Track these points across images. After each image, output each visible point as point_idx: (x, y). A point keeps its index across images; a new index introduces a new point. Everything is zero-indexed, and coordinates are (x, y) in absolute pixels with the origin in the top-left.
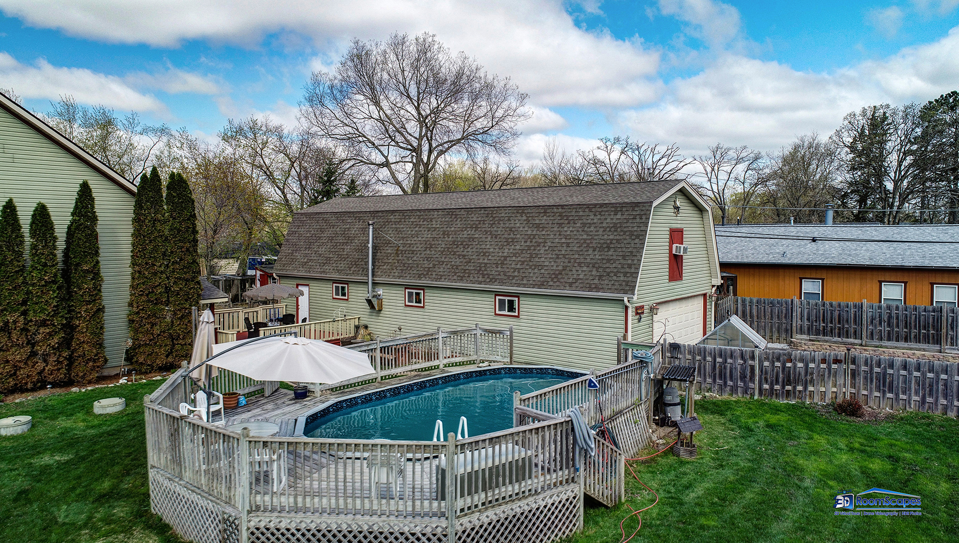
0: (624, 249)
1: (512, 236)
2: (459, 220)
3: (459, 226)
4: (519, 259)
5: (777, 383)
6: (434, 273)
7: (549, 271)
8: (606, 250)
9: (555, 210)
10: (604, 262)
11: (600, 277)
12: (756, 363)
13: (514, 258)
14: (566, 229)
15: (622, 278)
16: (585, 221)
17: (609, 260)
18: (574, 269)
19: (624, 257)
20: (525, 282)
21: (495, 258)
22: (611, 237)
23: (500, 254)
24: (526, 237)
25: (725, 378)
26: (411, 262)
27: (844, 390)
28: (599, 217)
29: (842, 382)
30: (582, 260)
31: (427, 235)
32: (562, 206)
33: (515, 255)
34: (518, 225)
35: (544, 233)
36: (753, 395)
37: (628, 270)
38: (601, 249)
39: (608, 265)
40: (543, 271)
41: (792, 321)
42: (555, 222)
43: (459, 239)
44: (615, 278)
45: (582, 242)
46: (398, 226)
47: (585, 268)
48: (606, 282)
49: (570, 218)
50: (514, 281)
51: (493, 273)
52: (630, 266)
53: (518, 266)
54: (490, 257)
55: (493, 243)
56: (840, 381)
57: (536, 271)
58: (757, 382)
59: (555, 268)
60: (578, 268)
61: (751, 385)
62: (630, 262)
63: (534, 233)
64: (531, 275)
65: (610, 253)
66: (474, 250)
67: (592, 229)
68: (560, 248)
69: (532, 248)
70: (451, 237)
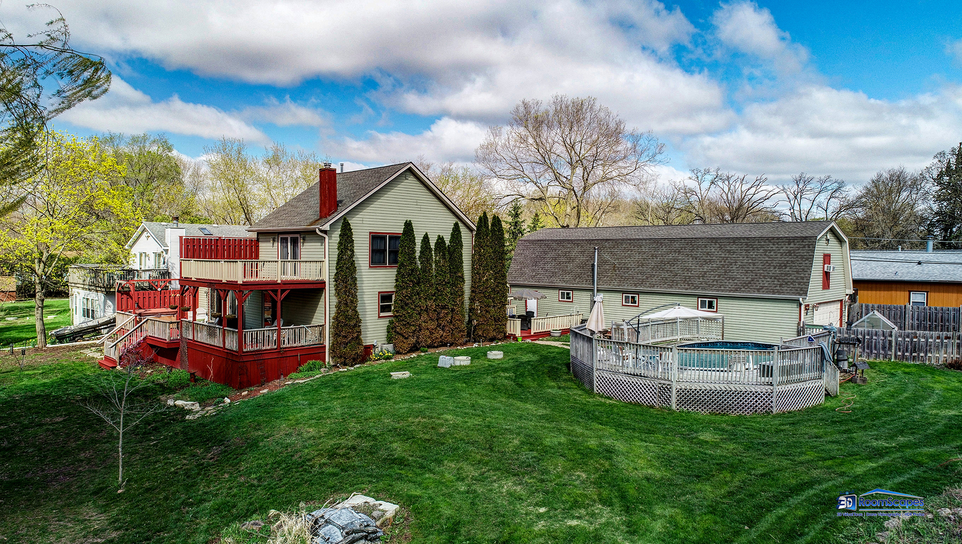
0: (798, 267)
1: (709, 258)
2: (664, 246)
3: (664, 250)
4: (716, 273)
5: (907, 351)
6: (648, 283)
7: (741, 282)
8: (784, 267)
9: (742, 241)
10: (783, 275)
11: (781, 285)
12: (893, 339)
13: (712, 273)
14: (751, 253)
15: (797, 286)
16: (766, 248)
17: (786, 275)
18: (760, 280)
19: (797, 272)
20: (722, 289)
21: (697, 273)
22: (787, 259)
23: (701, 270)
24: (721, 259)
25: (871, 349)
26: (627, 275)
27: (952, 356)
28: (776, 246)
29: (951, 351)
30: (766, 274)
31: (637, 257)
32: (748, 238)
33: (713, 271)
34: (713, 250)
35: (734, 256)
36: (890, 359)
37: (801, 281)
38: (780, 267)
39: (785, 277)
40: (735, 281)
41: (905, 321)
42: (743, 248)
43: (665, 260)
44: (792, 286)
45: (765, 262)
46: (612, 250)
47: (768, 280)
48: (785, 288)
49: (755, 246)
50: (713, 288)
51: (696, 282)
52: (802, 278)
53: (716, 278)
54: (692, 272)
55: (694, 262)
56: (950, 350)
57: (731, 281)
58: (893, 351)
59: (745, 279)
60: (763, 280)
61: (889, 353)
62: (802, 275)
63: (727, 256)
64: (727, 284)
65: (787, 270)
66: (679, 267)
67: (772, 253)
68: (748, 266)
69: (726, 266)
70: (659, 258)
